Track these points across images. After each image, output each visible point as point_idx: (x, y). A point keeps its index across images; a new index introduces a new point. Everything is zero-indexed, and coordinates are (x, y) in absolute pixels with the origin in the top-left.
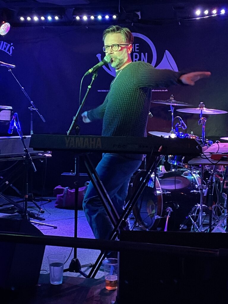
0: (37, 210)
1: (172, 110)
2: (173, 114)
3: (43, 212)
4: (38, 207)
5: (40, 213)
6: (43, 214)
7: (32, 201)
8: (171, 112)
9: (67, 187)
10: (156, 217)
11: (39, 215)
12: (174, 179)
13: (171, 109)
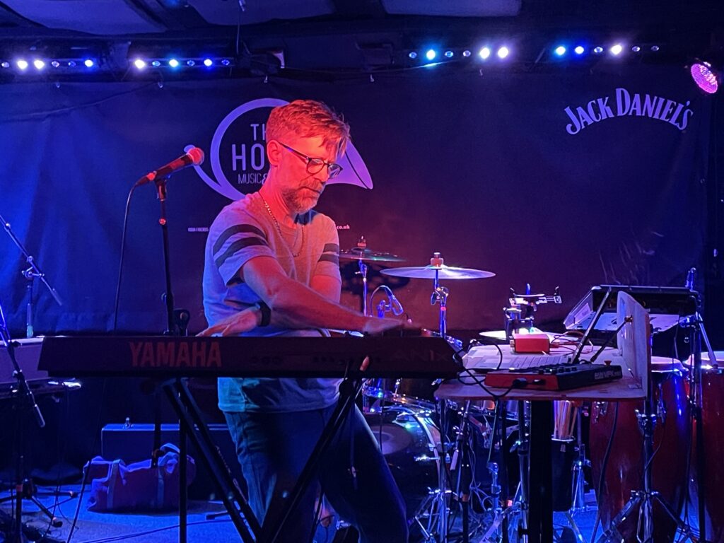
0: (44, 520)
1: (364, 271)
2: (365, 280)
3: (58, 524)
4: (45, 511)
5: (52, 528)
6: (59, 528)
7: (29, 498)
8: (361, 276)
9: (118, 461)
10: (338, 525)
11: (50, 532)
12: (379, 432)
13: (362, 269)
